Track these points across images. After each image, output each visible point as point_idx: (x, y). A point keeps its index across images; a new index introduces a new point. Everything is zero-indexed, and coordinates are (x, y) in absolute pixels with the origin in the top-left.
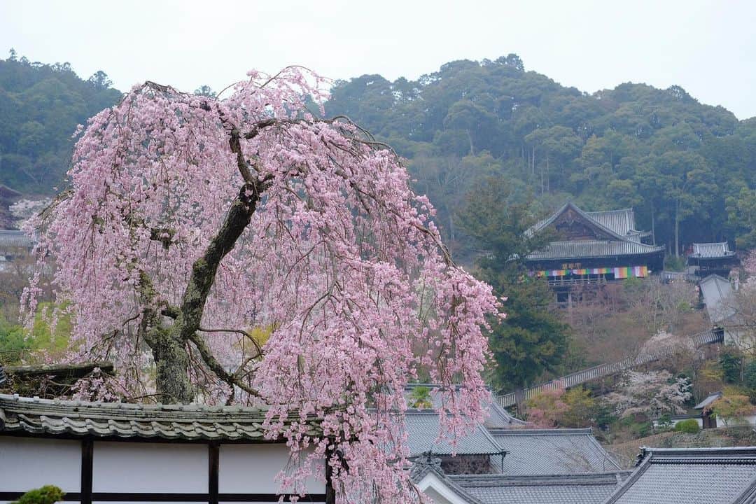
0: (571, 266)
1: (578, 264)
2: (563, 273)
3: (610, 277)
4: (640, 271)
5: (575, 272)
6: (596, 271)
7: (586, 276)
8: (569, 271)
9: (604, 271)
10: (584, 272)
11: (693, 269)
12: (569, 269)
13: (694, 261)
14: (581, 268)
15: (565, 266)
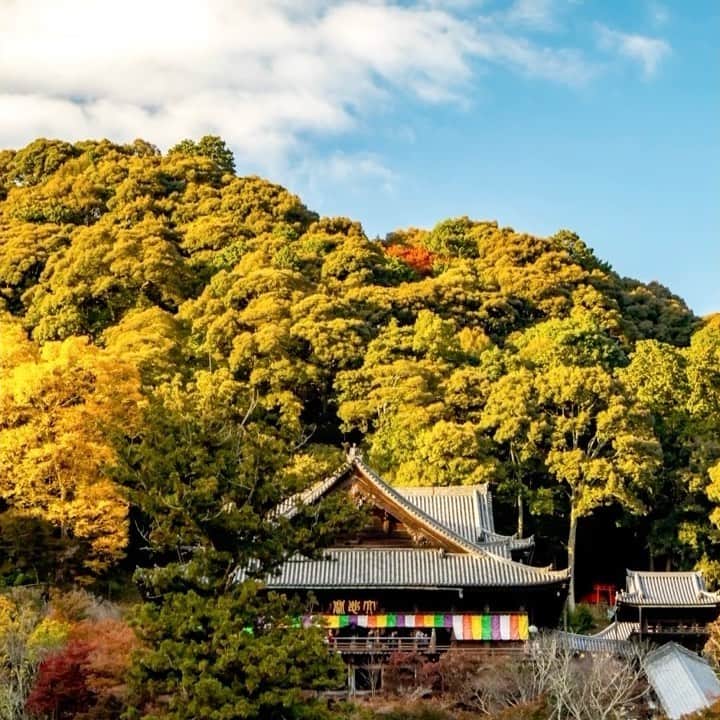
0: (354, 606)
1: (369, 604)
2: (335, 622)
3: (445, 636)
4: (512, 627)
5: (363, 621)
6: (410, 621)
7: (388, 631)
8: (346, 620)
9: (430, 621)
10: (382, 621)
11: (625, 630)
12: (347, 613)
13: (627, 613)
14: (376, 612)
15: (339, 605)
